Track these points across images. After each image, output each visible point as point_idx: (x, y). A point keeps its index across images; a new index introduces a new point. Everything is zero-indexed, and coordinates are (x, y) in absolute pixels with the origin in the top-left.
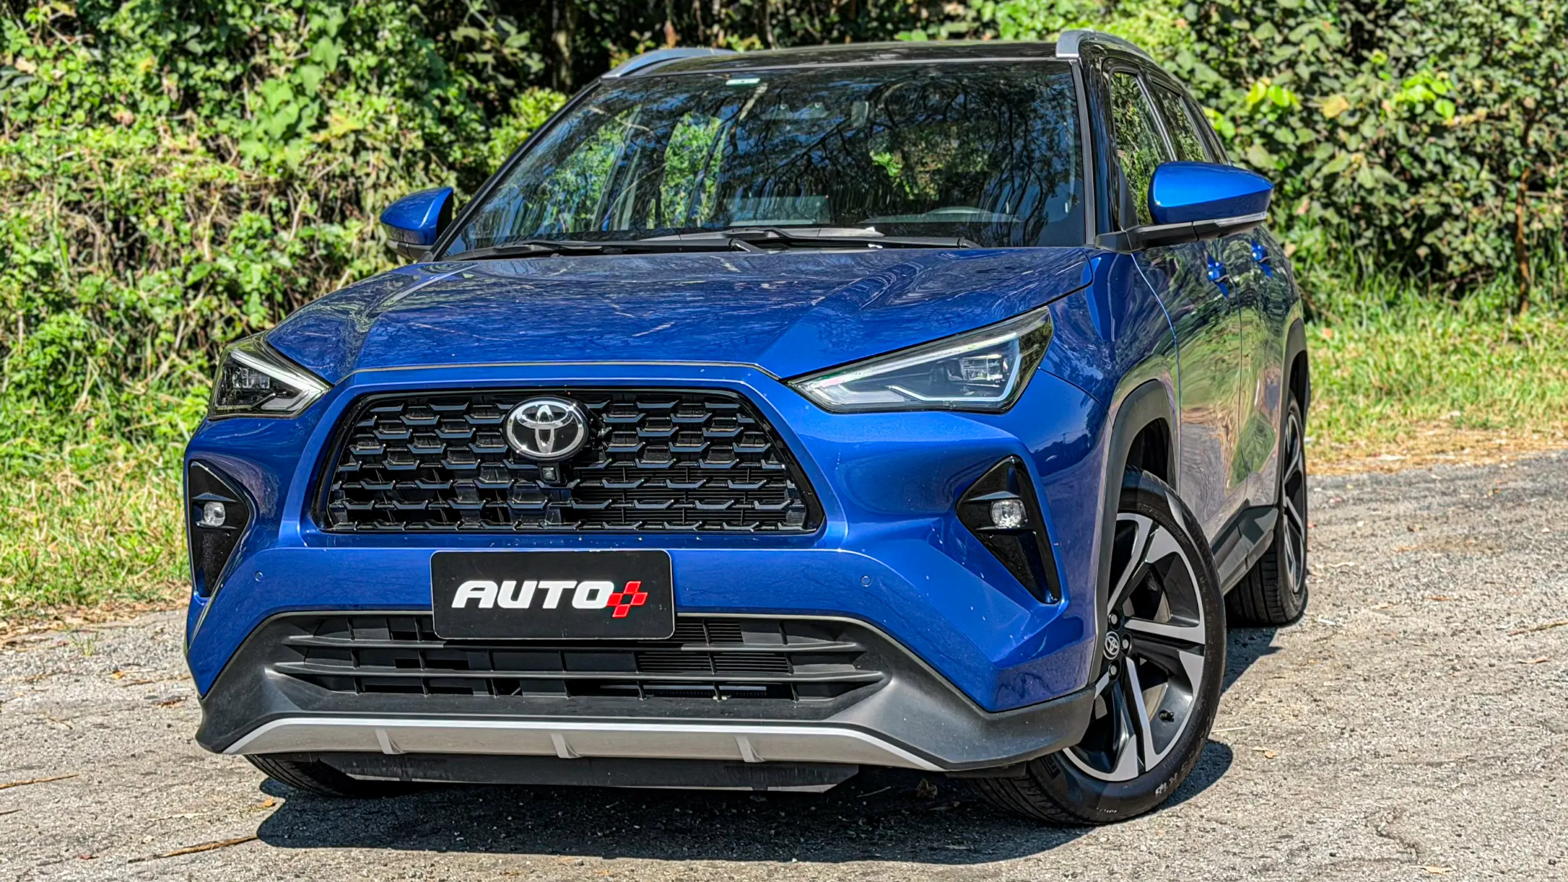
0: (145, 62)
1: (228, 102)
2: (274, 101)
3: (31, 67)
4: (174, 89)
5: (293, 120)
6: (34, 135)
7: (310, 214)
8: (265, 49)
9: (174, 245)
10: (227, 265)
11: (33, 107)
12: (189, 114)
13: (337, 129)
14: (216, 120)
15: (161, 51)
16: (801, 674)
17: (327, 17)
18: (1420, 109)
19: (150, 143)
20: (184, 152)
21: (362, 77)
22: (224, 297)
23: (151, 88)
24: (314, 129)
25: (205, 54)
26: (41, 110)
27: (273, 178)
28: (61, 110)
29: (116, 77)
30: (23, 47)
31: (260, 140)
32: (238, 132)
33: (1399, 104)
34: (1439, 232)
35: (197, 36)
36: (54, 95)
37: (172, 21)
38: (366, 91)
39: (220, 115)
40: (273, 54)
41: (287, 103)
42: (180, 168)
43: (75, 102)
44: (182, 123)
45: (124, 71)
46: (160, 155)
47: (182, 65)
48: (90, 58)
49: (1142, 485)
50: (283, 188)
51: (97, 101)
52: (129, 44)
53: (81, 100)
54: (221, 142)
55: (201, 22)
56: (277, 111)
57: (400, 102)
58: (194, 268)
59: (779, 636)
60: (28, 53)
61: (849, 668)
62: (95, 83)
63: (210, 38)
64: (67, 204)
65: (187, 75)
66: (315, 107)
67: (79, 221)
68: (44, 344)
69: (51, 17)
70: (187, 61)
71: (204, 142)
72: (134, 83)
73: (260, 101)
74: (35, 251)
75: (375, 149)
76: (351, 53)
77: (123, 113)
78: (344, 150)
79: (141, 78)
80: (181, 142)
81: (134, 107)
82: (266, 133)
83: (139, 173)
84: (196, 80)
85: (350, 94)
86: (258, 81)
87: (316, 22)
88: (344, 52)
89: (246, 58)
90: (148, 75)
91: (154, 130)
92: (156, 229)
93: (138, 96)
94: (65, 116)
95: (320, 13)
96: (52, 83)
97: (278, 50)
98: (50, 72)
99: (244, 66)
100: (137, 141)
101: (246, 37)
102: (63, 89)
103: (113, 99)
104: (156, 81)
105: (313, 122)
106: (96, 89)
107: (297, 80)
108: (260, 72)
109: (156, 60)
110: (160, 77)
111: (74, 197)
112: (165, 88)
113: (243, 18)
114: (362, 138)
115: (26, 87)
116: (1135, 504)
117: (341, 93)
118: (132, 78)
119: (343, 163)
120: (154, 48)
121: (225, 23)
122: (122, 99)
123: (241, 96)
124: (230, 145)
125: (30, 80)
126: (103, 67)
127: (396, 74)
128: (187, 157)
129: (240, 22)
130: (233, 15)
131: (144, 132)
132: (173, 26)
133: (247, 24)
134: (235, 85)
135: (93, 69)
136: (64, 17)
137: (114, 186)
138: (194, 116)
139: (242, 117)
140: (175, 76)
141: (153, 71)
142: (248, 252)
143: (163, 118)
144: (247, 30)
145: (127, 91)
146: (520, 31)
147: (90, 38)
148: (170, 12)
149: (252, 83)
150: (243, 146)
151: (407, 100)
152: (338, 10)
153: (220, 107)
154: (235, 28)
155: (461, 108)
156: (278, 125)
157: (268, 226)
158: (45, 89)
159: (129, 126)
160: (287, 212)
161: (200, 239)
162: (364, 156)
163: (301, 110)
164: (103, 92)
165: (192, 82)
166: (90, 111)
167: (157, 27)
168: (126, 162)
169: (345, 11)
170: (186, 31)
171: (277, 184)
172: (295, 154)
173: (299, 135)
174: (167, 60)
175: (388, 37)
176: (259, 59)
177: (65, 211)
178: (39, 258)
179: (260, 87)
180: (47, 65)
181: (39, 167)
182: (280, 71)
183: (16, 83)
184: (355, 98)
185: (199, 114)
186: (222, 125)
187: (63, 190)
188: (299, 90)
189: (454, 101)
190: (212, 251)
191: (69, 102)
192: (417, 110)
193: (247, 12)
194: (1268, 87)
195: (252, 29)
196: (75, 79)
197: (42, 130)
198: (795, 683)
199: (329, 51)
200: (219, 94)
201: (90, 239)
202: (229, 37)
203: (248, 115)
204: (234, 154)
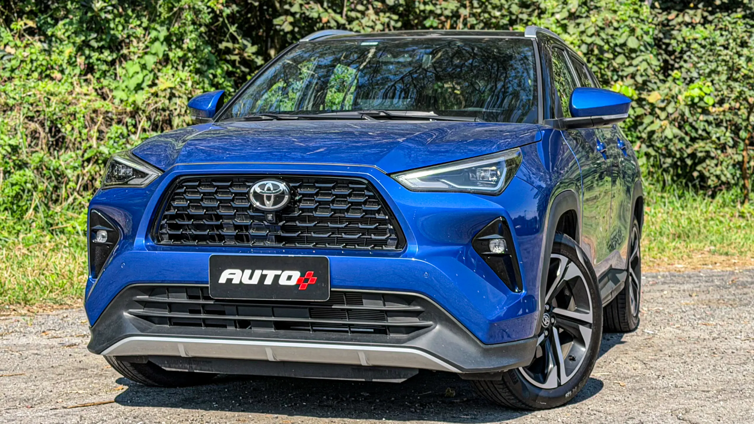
0: (69, 50)
1: (108, 71)
2: (131, 72)
3: (13, 51)
4: (83, 64)
5: (140, 81)
6: (12, 84)
7: (147, 127)
8: (128, 45)
9: (79, 140)
10: (105, 150)
11: (13, 70)
12: (89, 76)
13: (161, 86)
14: (102, 80)
15: (77, 45)
16: (392, 321)
17: (159, 32)
18: (696, 100)
19: (69, 89)
20: (86, 95)
21: (175, 62)
22: (102, 166)
23: (71, 63)
24: (150, 86)
25: (98, 47)
26: (17, 72)
27: (129, 109)
28: (26, 72)
29: (54, 56)
30: (9, 41)
31: (124, 90)
32: (113, 86)
33: (686, 97)
34: (704, 165)
35: (95, 38)
36: (23, 65)
37: (83, 31)
38: (177, 69)
39: (104, 77)
40: (132, 49)
41: (138, 73)
42: (83, 102)
43: (33, 69)
44: (86, 80)
45: (58, 54)
46: (74, 96)
47: (87, 52)
48: (42, 48)
49: (563, 241)
50: (133, 114)
51: (44, 68)
52: (61, 41)
53: (36, 68)
54: (104, 90)
55: (97, 32)
56: (132, 76)
57: (193, 75)
58: (88, 151)
59: (381, 302)
60: (12, 44)
61: (416, 319)
62: (44, 59)
63: (102, 40)
64: (27, 117)
65: (89, 57)
66: (151, 76)
67: (33, 126)
68: (13, 185)
69: (24, 27)
70: (90, 50)
71: (96, 90)
72: (63, 60)
73: (124, 72)
74: (10, 139)
75: (180, 97)
76: (170, 50)
77: (56, 74)
78: (165, 97)
79: (67, 58)
80: (85, 90)
81: (62, 72)
82: (126, 87)
83: (63, 103)
84: (93, 60)
85: (169, 70)
86: (124, 62)
87: (154, 34)
88: (167, 49)
89: (119, 51)
90: (70, 57)
91: (72, 83)
92: (71, 131)
93: (65, 66)
94: (28, 75)
95: (156, 29)
96: (22, 59)
97: (134, 47)
98: (22, 53)
99: (117, 54)
100: (63, 88)
101: (119, 40)
102: (28, 62)
103: (52, 68)
104: (74, 59)
105: (150, 83)
106: (44, 63)
107: (143, 62)
108: (125, 57)
109: (75, 49)
110: (76, 57)
111: (30, 114)
112: (78, 63)
113: (118, 31)
114: (174, 91)
115: (10, 61)
116: (560, 250)
117: (164, 69)
118: (62, 58)
119: (164, 103)
120: (74, 43)
121: (109, 33)
122: (57, 67)
123: (115, 69)
124: (108, 92)
125: (12, 57)
126: (49, 52)
127: (192, 62)
128: (87, 97)
129: (116, 33)
130: (113, 29)
131: (67, 84)
132: (84, 34)
133: (120, 34)
134: (112, 63)
135: (43, 53)
136: (30, 28)
137: (51, 109)
138: (92, 77)
139: (115, 79)
140: (83, 58)
141: (73, 55)
142: (115, 145)
143: (76, 78)
144: (120, 36)
145: (59, 64)
146: (253, 45)
147: (42, 38)
148: (83, 27)
149: (121, 62)
150: (115, 93)
151: (196, 74)
152: (165, 28)
153: (104, 74)
154: (114, 35)
155: (223, 80)
156: (132, 83)
157: (125, 132)
158: (19, 61)
159: (60, 81)
160: (135, 126)
161: (91, 137)
162: (174, 100)
163: (144, 77)
164: (48, 64)
165: (91, 61)
166: (41, 73)
167: (76, 33)
168: (57, 98)
169: (168, 29)
170: (90, 35)
171: (131, 112)
172: (140, 98)
173: (142, 89)
174: (80, 49)
175: (189, 43)
176: (125, 51)
177: (26, 121)
178: (13, 142)
179: (124, 64)
180: (20, 50)
181: (14, 99)
182: (135, 58)
183: (5, 58)
184: (171, 72)
185: (94, 77)
186: (105, 82)
187: (25, 110)
188: (144, 67)
189: (219, 76)
190: (97, 143)
191: (31, 69)
192: (201, 80)
193: (120, 28)
194: (621, 86)
195: (122, 36)
196: (34, 57)
197: (16, 82)
198: (389, 327)
199: (160, 48)
200: (104, 67)
201: (37, 135)
202: (111, 40)
203: (118, 78)
204: (110, 96)
